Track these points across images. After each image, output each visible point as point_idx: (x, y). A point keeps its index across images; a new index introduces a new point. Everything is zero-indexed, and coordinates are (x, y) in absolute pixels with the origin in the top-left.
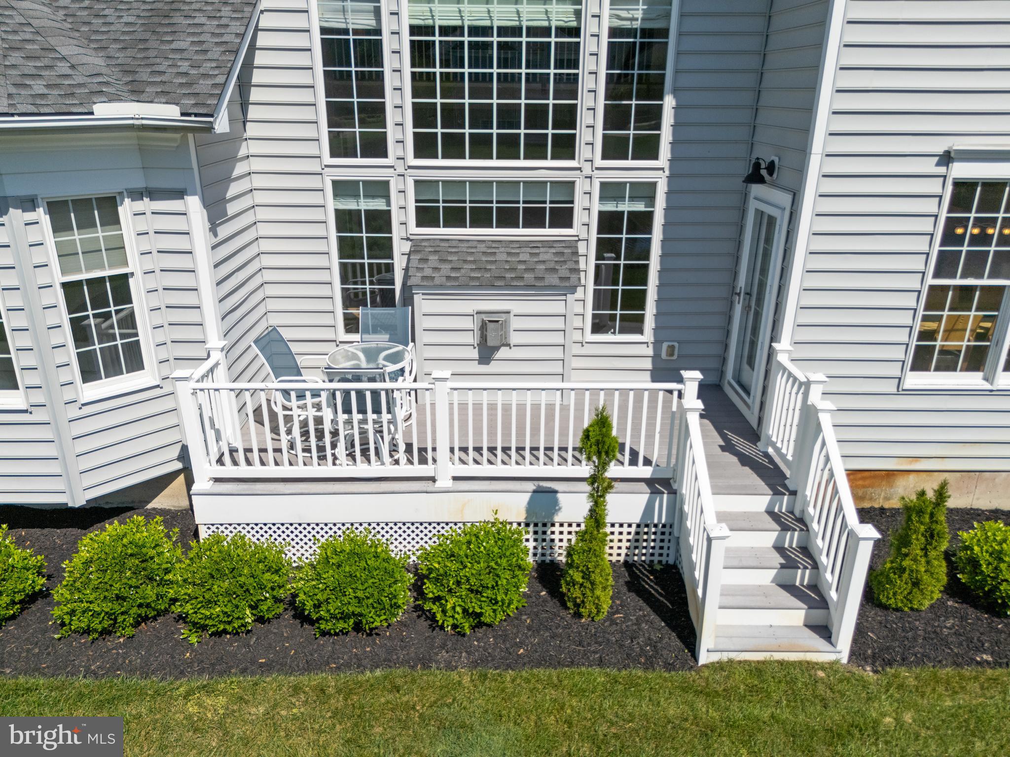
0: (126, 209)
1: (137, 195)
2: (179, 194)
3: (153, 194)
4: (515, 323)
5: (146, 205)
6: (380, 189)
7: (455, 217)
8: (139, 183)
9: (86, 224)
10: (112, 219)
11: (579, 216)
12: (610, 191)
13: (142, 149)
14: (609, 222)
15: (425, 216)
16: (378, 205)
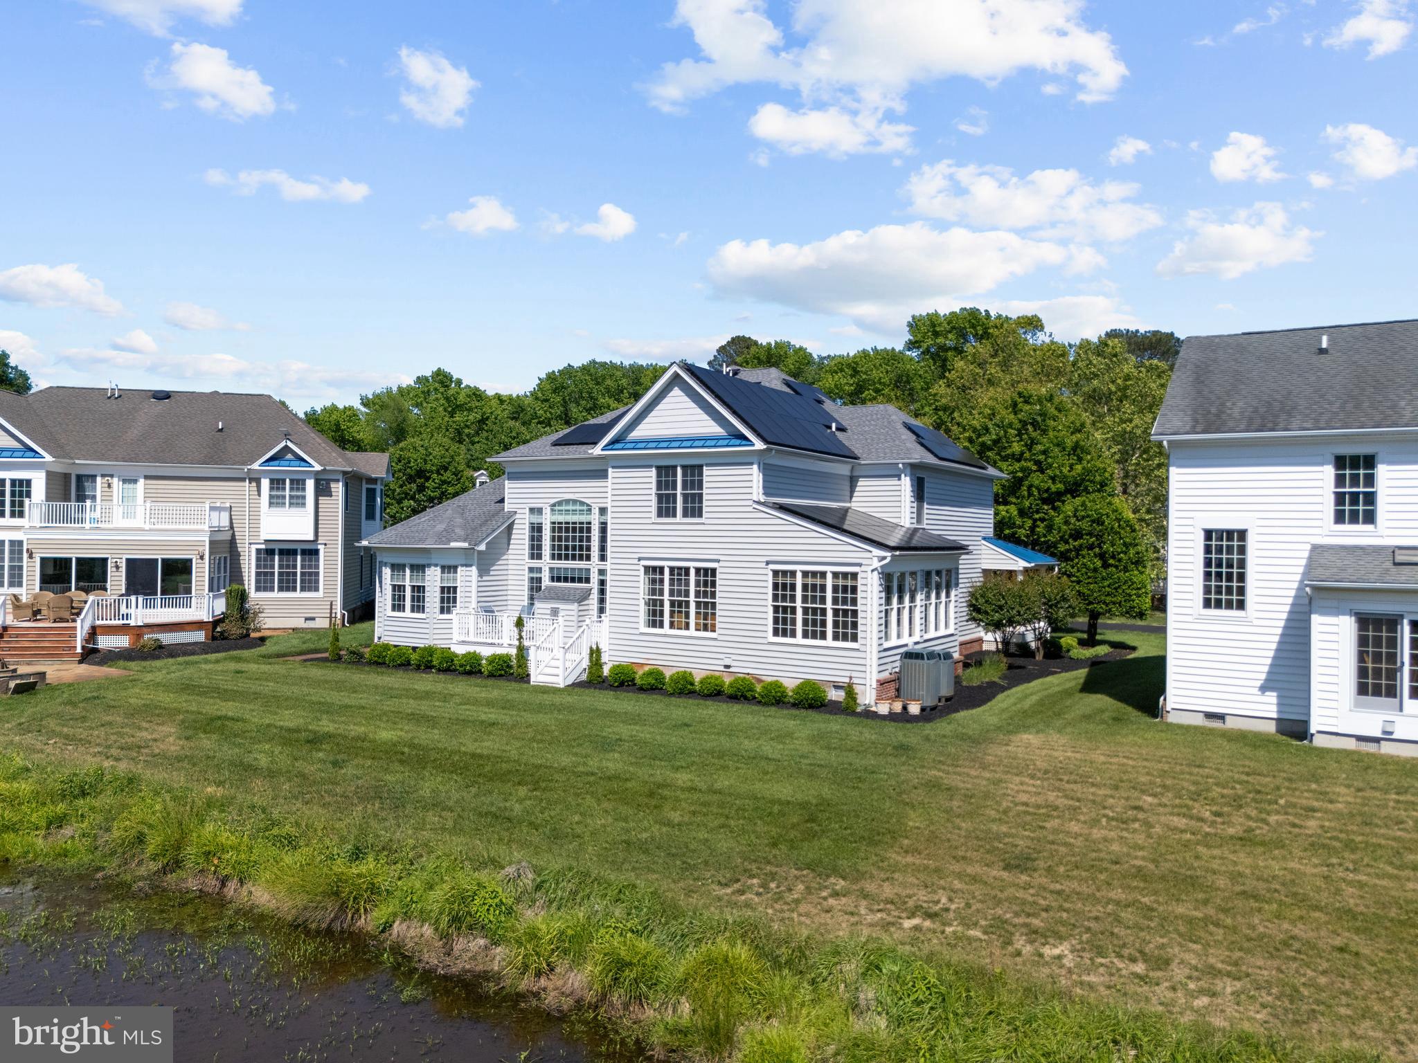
0: (459, 569)
1: (462, 566)
2: (471, 566)
3: (467, 566)
4: (561, 612)
5: (464, 568)
6: (539, 570)
7: (559, 580)
8: (463, 563)
9: (449, 572)
10: (455, 572)
11: (592, 580)
12: (601, 572)
14: (601, 582)
15: (552, 579)
16: (538, 575)
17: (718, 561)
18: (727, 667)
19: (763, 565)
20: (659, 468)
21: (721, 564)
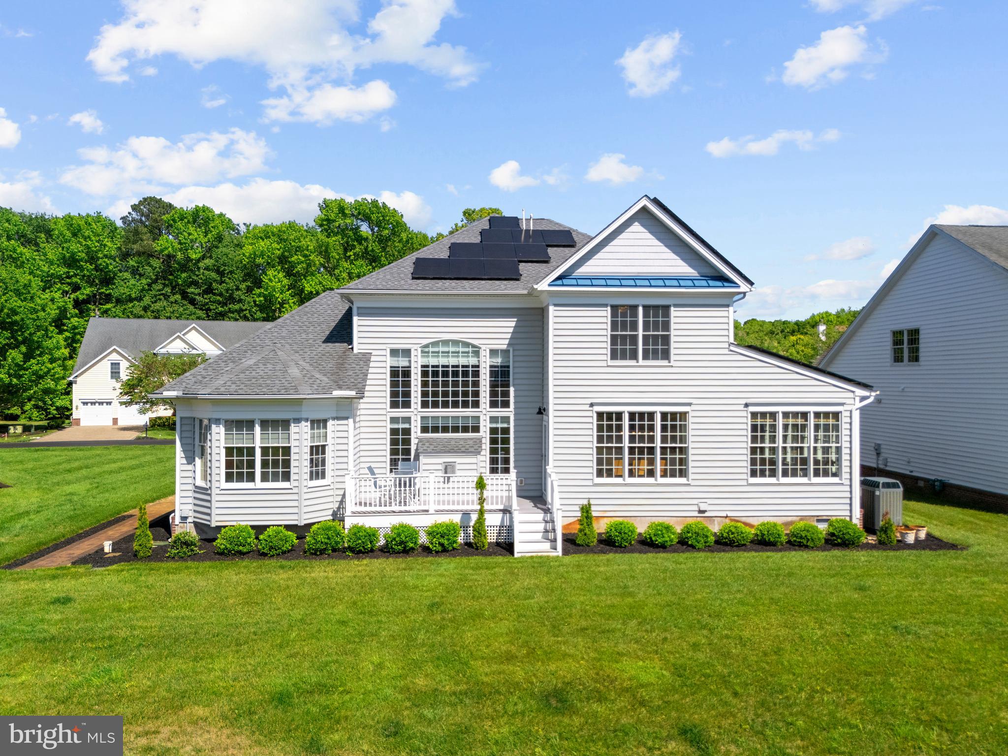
0: (330, 423)
1: (334, 419)
2: (347, 418)
3: (338, 418)
4: (458, 467)
5: (336, 422)
6: (408, 420)
7: (435, 429)
8: (334, 415)
9: (318, 428)
10: (325, 427)
11: (482, 429)
12: (493, 419)
13: (337, 405)
14: (493, 431)
15: (425, 429)
16: (406, 426)
17: (690, 404)
18: (700, 512)
19: (742, 407)
20: (614, 308)
21: (693, 407)
